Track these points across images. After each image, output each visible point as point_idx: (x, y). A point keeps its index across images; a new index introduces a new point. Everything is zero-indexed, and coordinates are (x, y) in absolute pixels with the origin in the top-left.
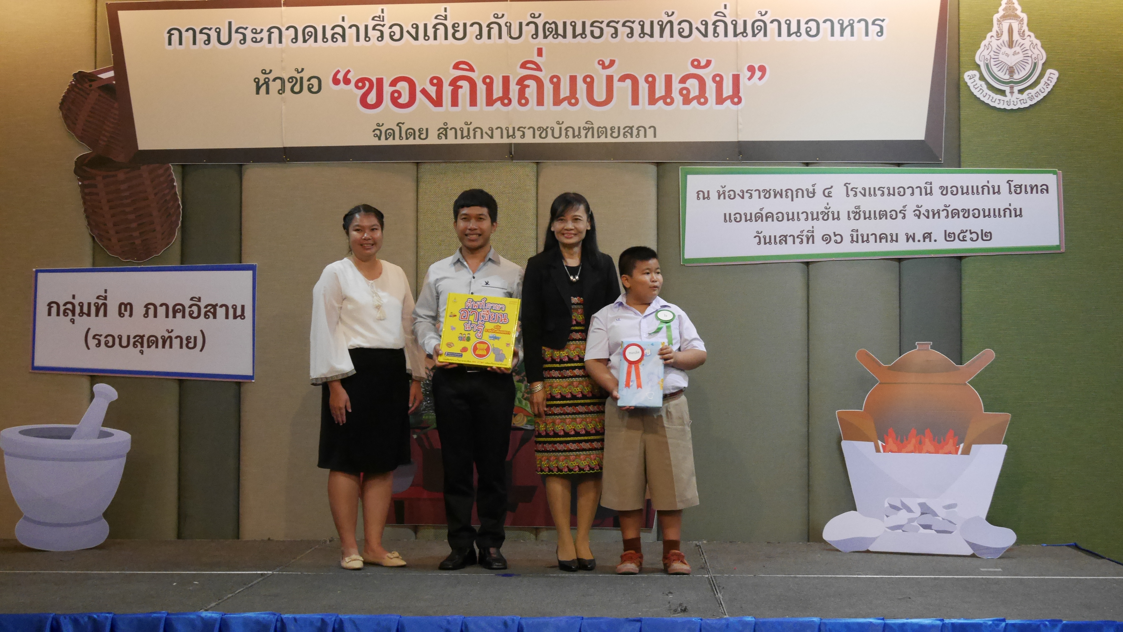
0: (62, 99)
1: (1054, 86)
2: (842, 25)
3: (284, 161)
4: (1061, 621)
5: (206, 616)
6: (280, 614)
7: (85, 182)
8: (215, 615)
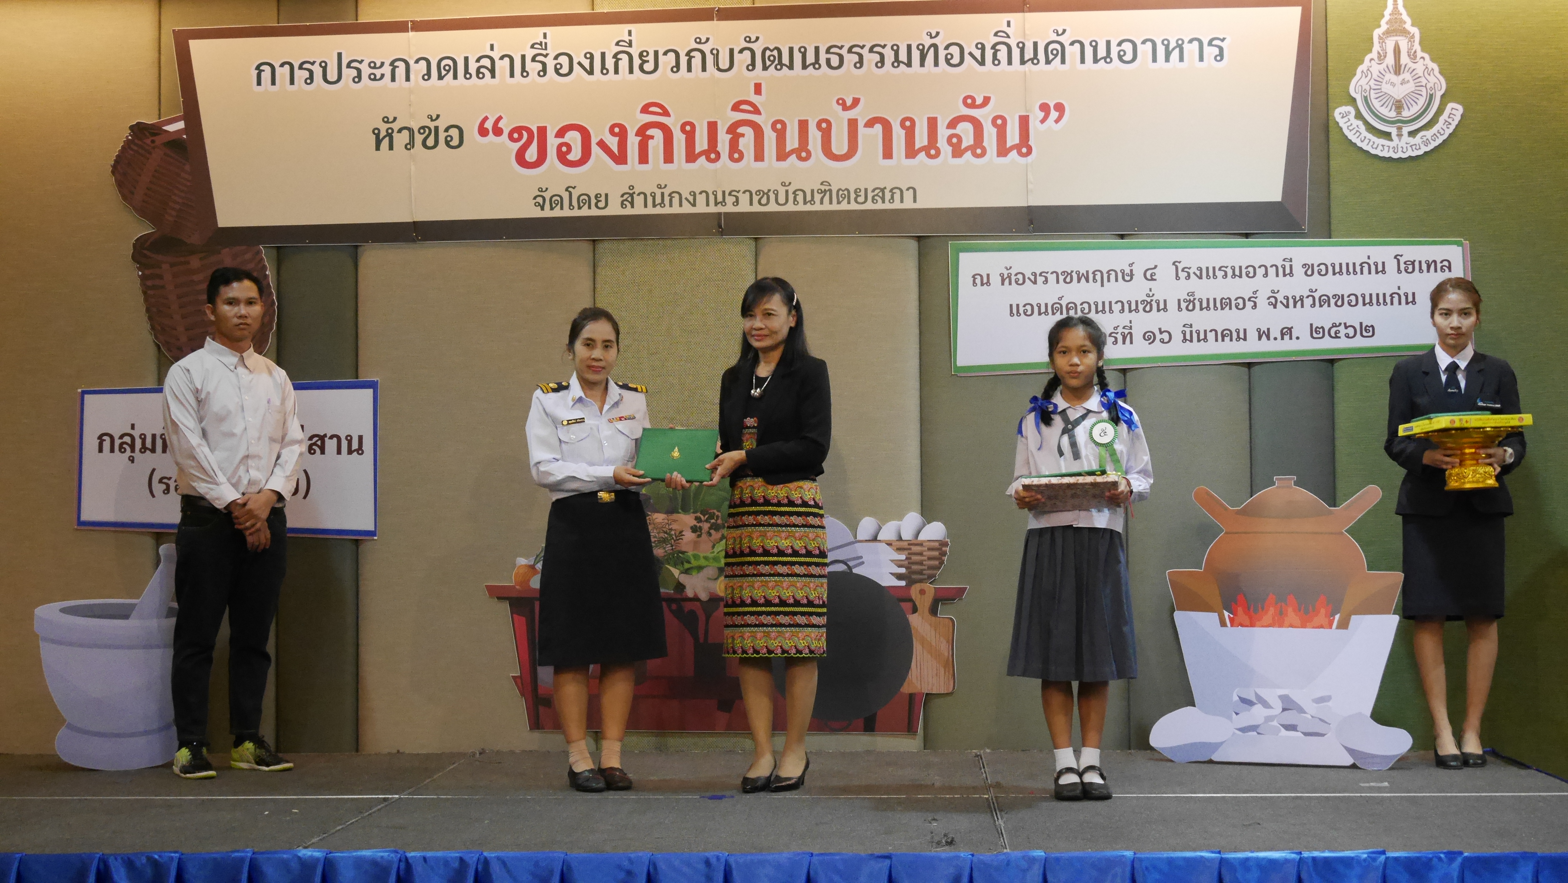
0: (115, 161)
1: (1457, 126)
2: (1167, 46)
3: (414, 240)
4: (1461, 853)
5: (304, 855)
6: (405, 852)
7: (147, 272)
8: (318, 854)
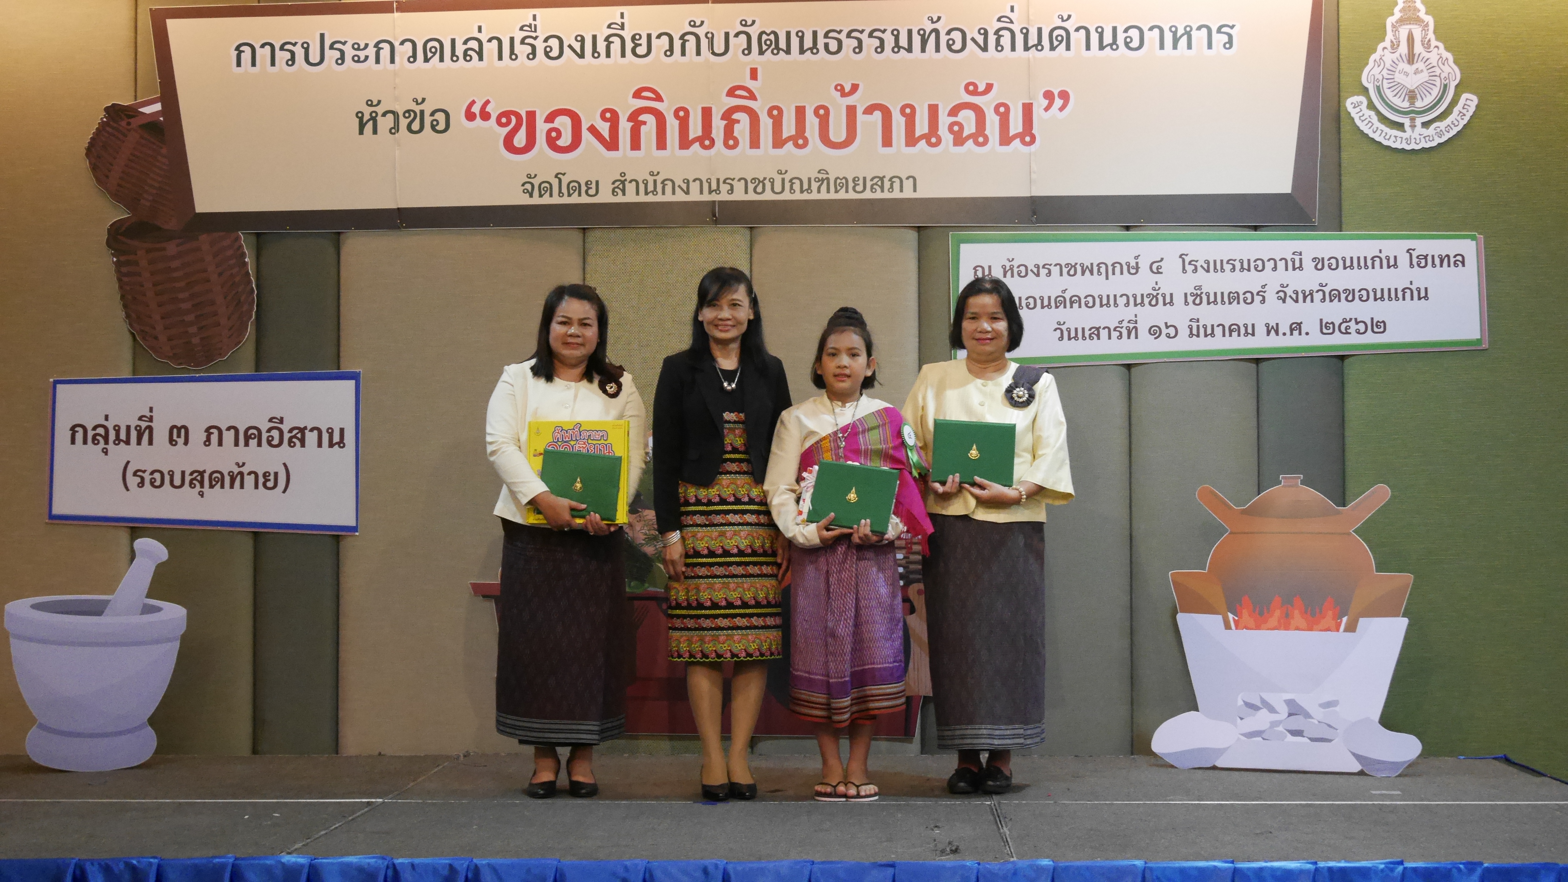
0: (89, 143)
1: (1471, 117)
2: (1175, 33)
3: (396, 227)
4: (1481, 864)
5: (288, 861)
6: (392, 859)
7: (122, 259)
8: (302, 860)
